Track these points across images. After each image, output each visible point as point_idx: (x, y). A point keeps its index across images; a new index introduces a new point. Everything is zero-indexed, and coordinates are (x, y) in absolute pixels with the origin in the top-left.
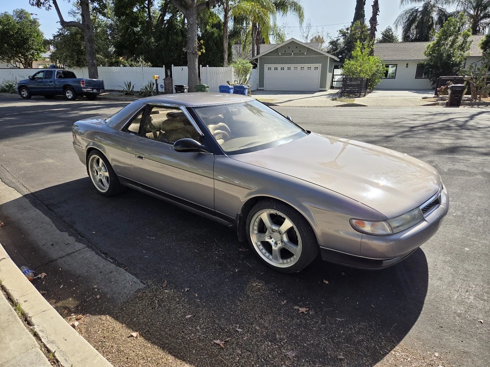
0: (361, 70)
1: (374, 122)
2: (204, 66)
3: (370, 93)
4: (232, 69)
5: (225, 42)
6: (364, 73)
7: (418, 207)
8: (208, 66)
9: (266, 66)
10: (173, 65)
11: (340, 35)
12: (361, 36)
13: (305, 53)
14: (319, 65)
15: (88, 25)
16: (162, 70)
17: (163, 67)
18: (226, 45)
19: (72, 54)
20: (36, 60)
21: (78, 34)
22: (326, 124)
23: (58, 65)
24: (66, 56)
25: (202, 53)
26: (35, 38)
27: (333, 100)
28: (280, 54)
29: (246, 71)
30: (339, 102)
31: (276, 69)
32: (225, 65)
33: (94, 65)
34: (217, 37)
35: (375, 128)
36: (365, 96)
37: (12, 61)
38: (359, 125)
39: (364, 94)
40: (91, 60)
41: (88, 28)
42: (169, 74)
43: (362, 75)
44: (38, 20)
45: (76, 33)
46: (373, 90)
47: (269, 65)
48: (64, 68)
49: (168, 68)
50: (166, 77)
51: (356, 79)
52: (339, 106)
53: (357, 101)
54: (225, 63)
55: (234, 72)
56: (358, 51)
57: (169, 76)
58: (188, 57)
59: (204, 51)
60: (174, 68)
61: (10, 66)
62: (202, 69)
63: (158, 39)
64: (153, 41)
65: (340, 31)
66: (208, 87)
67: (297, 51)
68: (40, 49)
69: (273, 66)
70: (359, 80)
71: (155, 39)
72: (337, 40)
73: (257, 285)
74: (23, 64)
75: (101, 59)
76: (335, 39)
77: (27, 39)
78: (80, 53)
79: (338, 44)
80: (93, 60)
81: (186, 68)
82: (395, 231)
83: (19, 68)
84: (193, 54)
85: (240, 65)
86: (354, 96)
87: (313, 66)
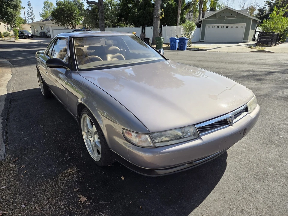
0: (274, 27)
1: (267, 62)
2: (165, 26)
3: (281, 44)
4: (182, 27)
5: (179, 10)
6: (276, 29)
7: (195, 125)
8: (167, 26)
9: (207, 26)
10: (146, 26)
11: (266, 4)
12: (282, 4)
13: (235, 16)
14: (245, 25)
15: (101, 3)
16: (140, 29)
17: (140, 27)
18: (179, 12)
19: (93, 21)
20: (78, 25)
21: (97, 9)
22: (229, 63)
23: (87, 27)
24: (90, 22)
25: (162, 17)
26: (77, 12)
27: (249, 48)
28: (217, 17)
29: (191, 29)
30: (253, 49)
31: (213, 27)
32: (178, 25)
33: (103, 27)
34: (174, 7)
35: (265, 66)
36: (275, 45)
37: (66, 25)
38: (254, 64)
39: (274, 44)
40: (101, 23)
41: (101, 5)
42: (144, 32)
43: (274, 31)
44: (83, 3)
45: (96, 8)
46: (284, 42)
47: (209, 25)
48: (89, 29)
49: (144, 28)
50: (142, 33)
51: (269, 33)
52: (251, 52)
53: (267, 49)
54: (178, 24)
55: (183, 29)
56: (274, 14)
57: (143, 33)
58: (154, 20)
59: (164, 16)
60: (147, 28)
61: (64, 28)
62: (163, 28)
63: (139, 11)
64: (136, 11)
65: (267, 1)
66: (163, 39)
67: (229, 15)
68: (79, 18)
69: (211, 26)
70: (271, 34)
71: (137, 10)
72: (264, 8)
73: (71, 171)
74: (71, 27)
75: (108, 23)
76: (262, 7)
77: (73, 13)
78: (97, 19)
79: (264, 11)
80: (102, 24)
81: (152, 27)
82: (157, 145)
83: (69, 29)
84: (157, 18)
85: (187, 25)
86: (266, 45)
87: (240, 25)
